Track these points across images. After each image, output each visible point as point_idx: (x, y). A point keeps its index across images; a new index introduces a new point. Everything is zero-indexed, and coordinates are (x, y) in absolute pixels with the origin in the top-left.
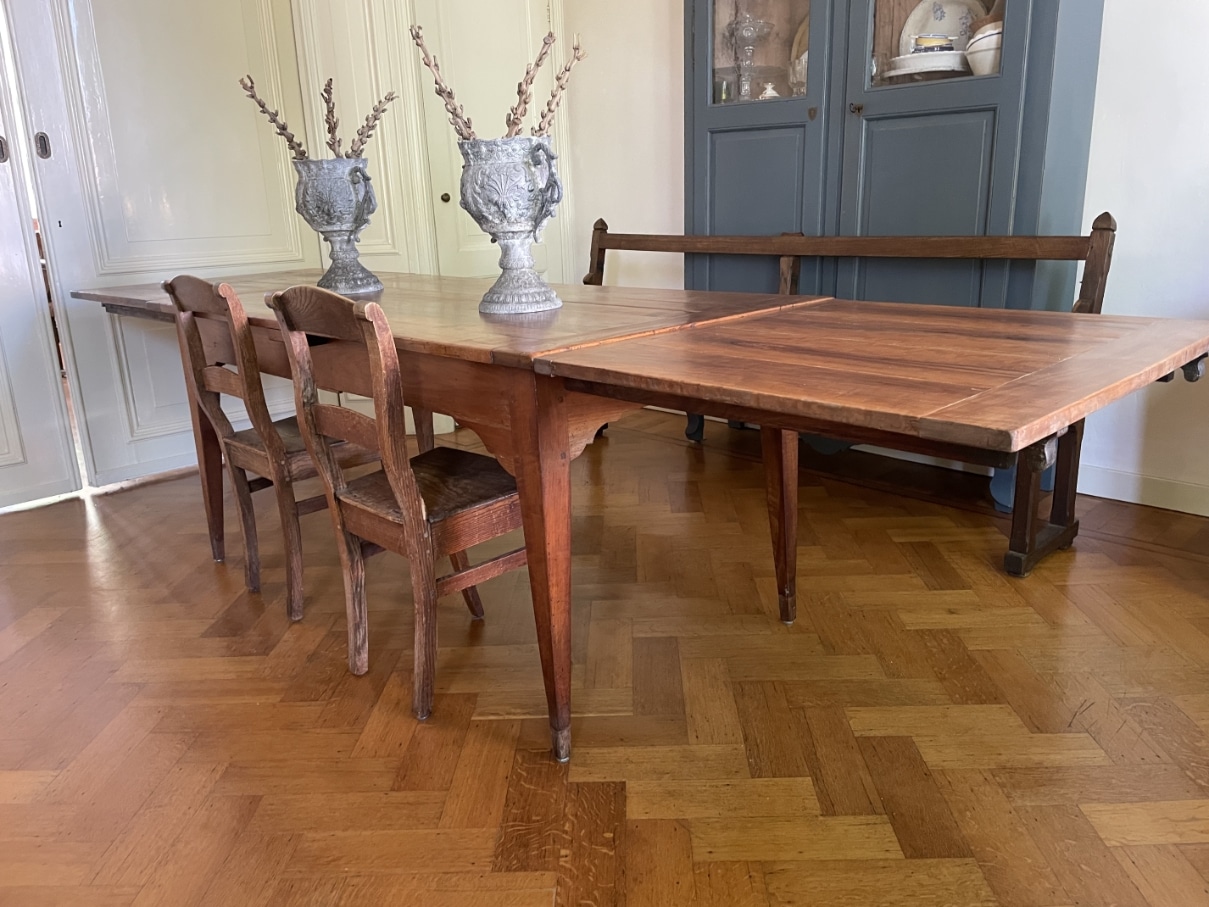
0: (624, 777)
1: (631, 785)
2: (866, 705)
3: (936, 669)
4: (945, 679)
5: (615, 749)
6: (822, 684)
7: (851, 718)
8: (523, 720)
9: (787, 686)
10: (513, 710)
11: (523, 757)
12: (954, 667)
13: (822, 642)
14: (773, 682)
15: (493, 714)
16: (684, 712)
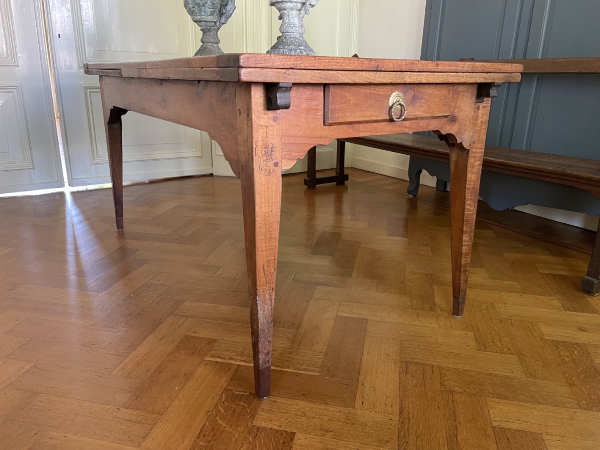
0: (296, 429)
1: (299, 436)
2: (506, 398)
3: (567, 375)
4: (574, 385)
5: (297, 402)
6: (472, 374)
7: (492, 408)
8: (239, 365)
9: (442, 371)
10: (235, 357)
11: (227, 396)
12: (583, 376)
13: (476, 339)
14: (432, 366)
15: (220, 357)
16: (358, 380)
